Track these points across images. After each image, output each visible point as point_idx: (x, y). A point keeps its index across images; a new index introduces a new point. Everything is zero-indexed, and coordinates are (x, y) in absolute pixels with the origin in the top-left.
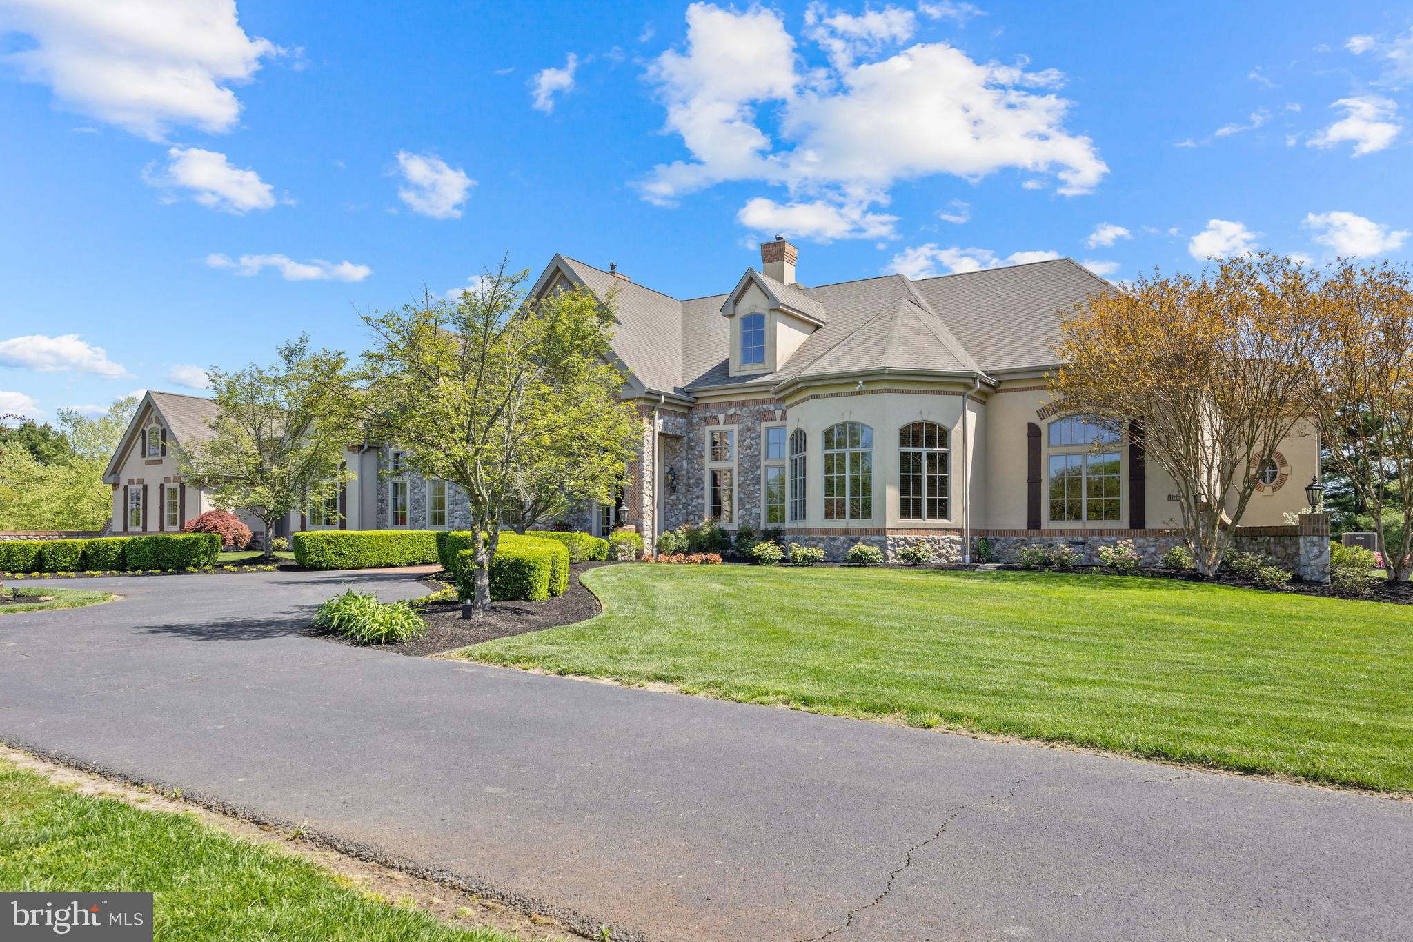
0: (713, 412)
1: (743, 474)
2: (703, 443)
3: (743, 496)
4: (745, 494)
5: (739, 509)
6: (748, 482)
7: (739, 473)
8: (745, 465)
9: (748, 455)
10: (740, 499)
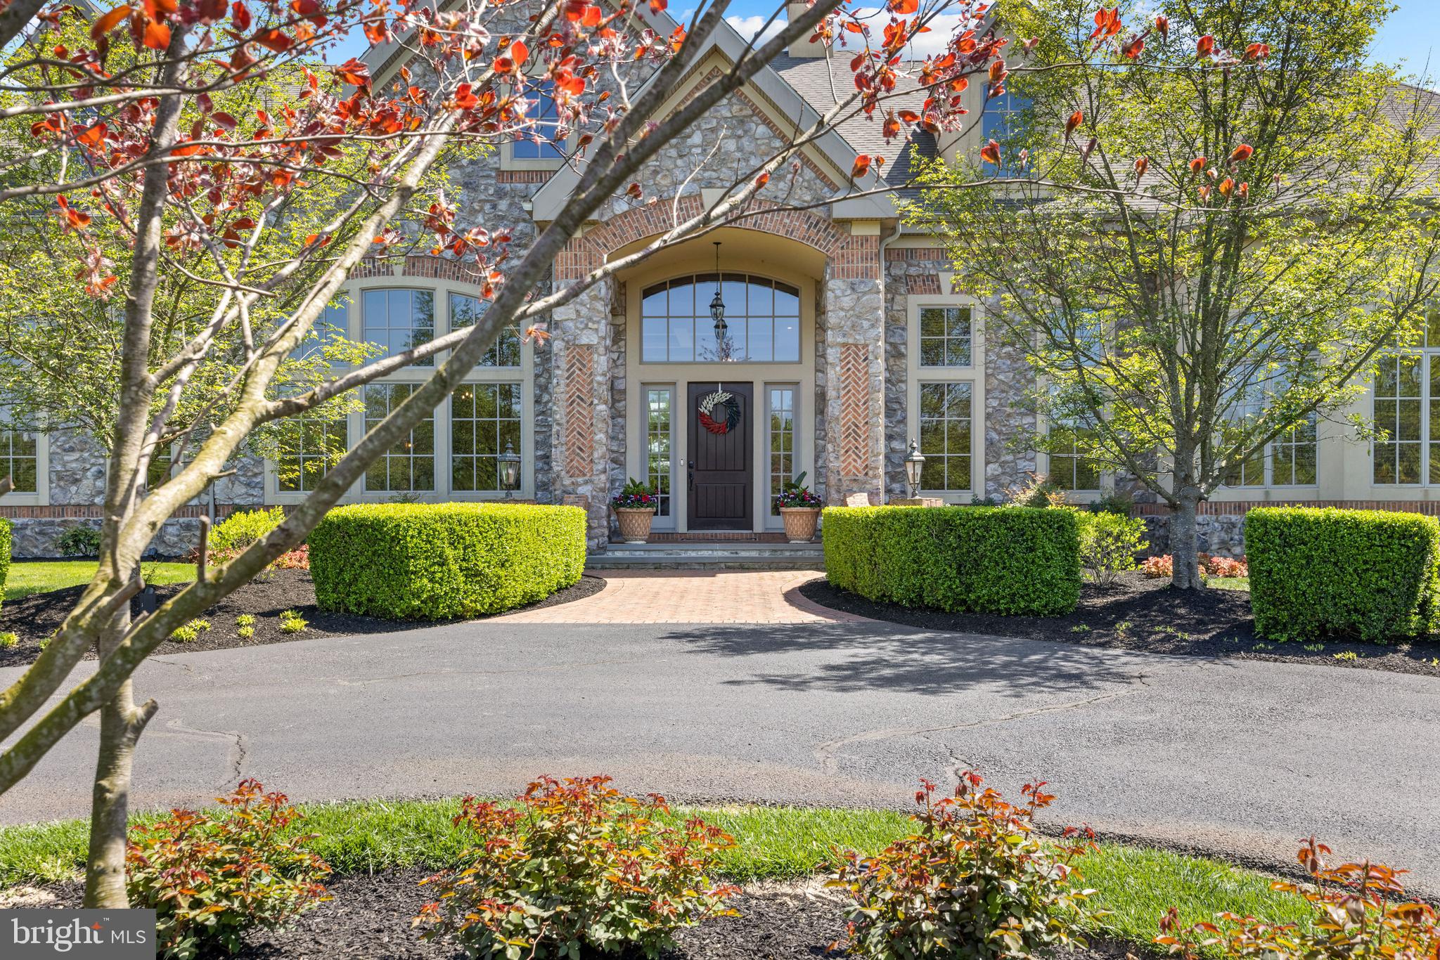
0: (928, 266)
1: (997, 394)
2: (904, 329)
3: (995, 436)
4: (999, 433)
5: (987, 463)
6: (1009, 410)
7: (988, 391)
8: (1001, 377)
9: (1009, 355)
10: (990, 443)
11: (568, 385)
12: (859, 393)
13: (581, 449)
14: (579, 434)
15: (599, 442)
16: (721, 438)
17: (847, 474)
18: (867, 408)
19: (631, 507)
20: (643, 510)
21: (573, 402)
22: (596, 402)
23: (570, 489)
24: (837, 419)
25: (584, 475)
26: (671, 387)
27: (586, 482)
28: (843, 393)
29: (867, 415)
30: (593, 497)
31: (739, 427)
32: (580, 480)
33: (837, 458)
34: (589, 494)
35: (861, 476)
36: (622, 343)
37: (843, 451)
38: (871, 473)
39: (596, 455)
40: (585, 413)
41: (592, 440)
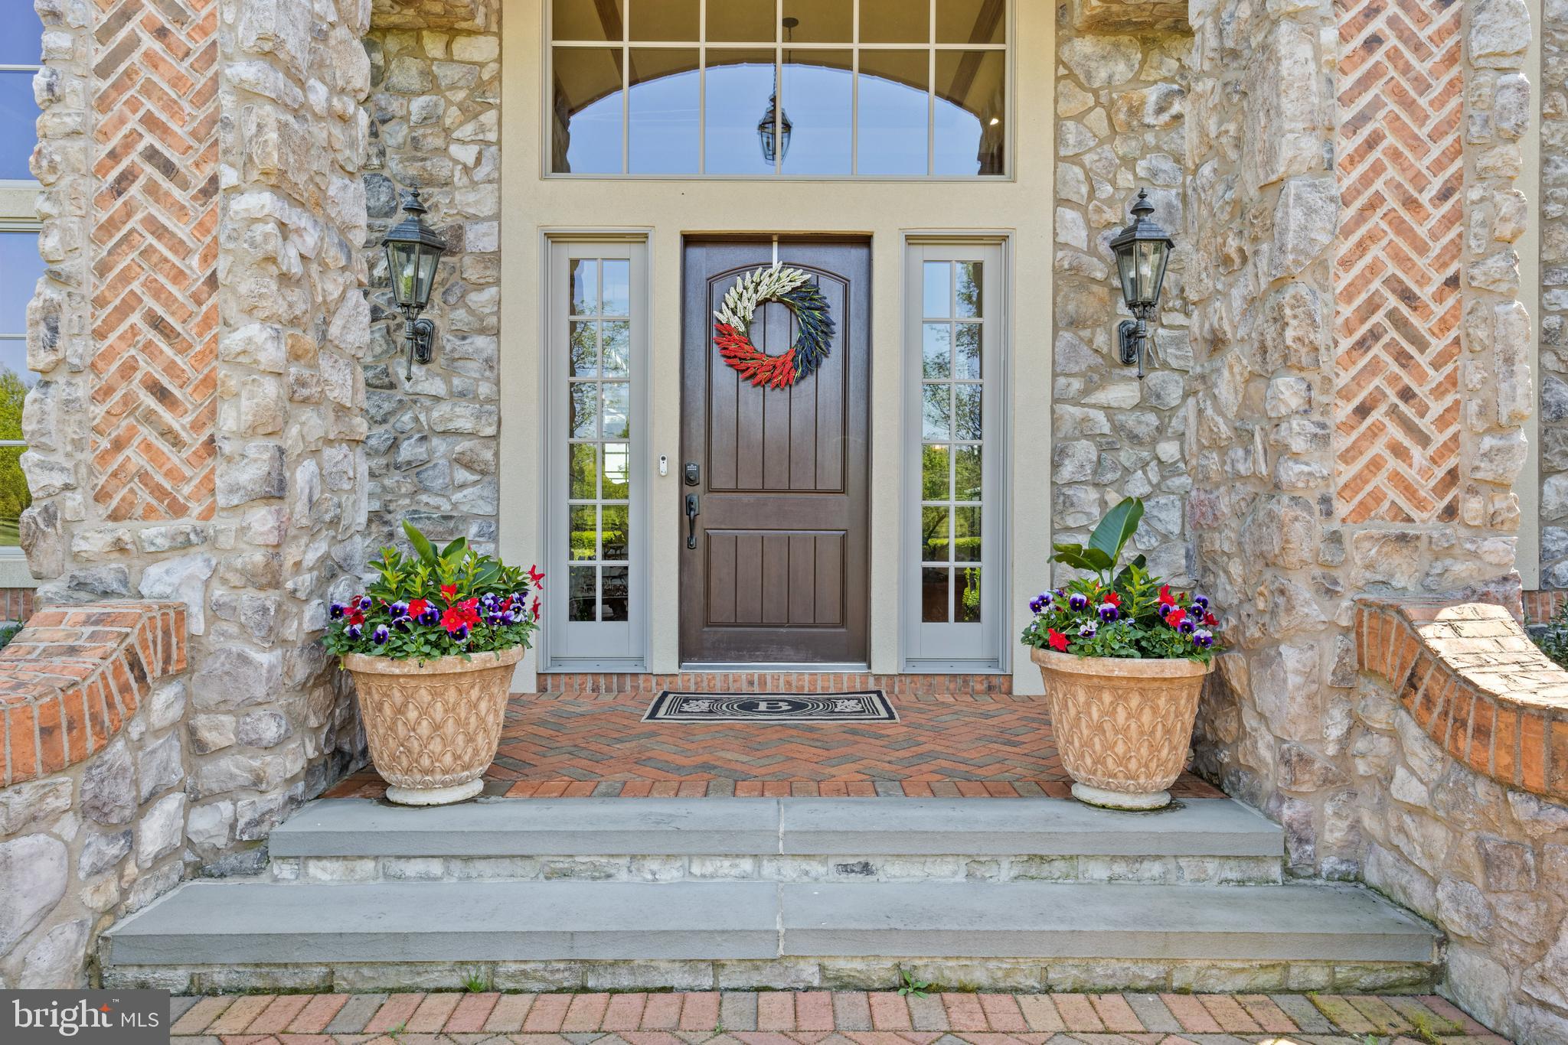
11: (103, 103)
12: (1417, 145)
13: (161, 393)
14: (157, 323)
15: (245, 361)
16: (777, 399)
17: (1363, 511)
18: (1456, 217)
19: (397, 653)
20: (450, 663)
21: (126, 178)
22: (229, 177)
23: (107, 573)
24: (1321, 264)
25: (178, 510)
26: (633, 251)
27: (183, 545)
28: (1346, 146)
29: (1456, 249)
30: (215, 611)
31: (830, 367)
32: (156, 532)
33: (1321, 440)
34: (192, 599)
35: (1426, 522)
36: (489, 117)
37: (1344, 411)
38: (1473, 508)
39: (229, 420)
40: (182, 231)
41: (212, 352)
